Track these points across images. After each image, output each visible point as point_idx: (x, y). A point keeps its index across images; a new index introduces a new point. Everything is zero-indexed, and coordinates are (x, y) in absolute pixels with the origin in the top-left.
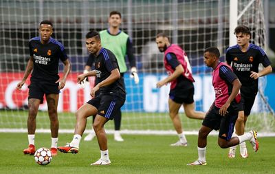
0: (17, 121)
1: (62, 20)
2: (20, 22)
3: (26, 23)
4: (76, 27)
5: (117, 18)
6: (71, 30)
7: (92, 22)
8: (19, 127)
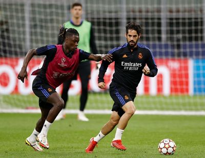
0: (102, 102)
1: (144, 9)
2: (104, 12)
3: (110, 12)
4: (156, 17)
5: (80, 10)
6: (152, 19)
7: (171, 11)
8: (104, 108)
